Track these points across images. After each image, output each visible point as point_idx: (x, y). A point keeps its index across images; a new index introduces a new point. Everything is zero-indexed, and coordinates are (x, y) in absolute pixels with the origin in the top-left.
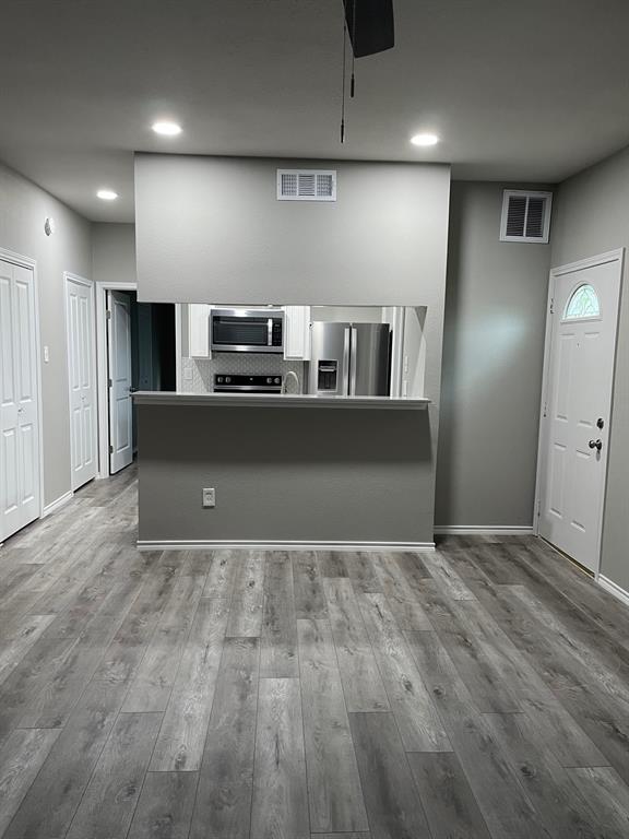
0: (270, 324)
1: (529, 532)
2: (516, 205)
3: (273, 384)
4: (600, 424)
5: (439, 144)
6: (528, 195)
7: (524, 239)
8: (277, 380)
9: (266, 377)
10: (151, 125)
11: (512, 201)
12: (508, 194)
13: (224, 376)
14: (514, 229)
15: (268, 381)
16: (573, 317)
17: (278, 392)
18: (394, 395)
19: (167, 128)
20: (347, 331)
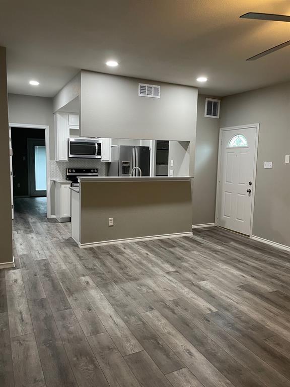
0: (96, 145)
1: (213, 225)
2: (210, 103)
3: (94, 172)
4: (250, 184)
5: (207, 81)
6: (213, 100)
7: (212, 116)
8: (96, 171)
9: (91, 169)
10: (106, 62)
11: (208, 102)
12: (207, 100)
13: (72, 169)
14: (209, 113)
15: (92, 171)
16: (232, 146)
17: (97, 176)
18: (152, 176)
19: (112, 64)
20: (133, 149)
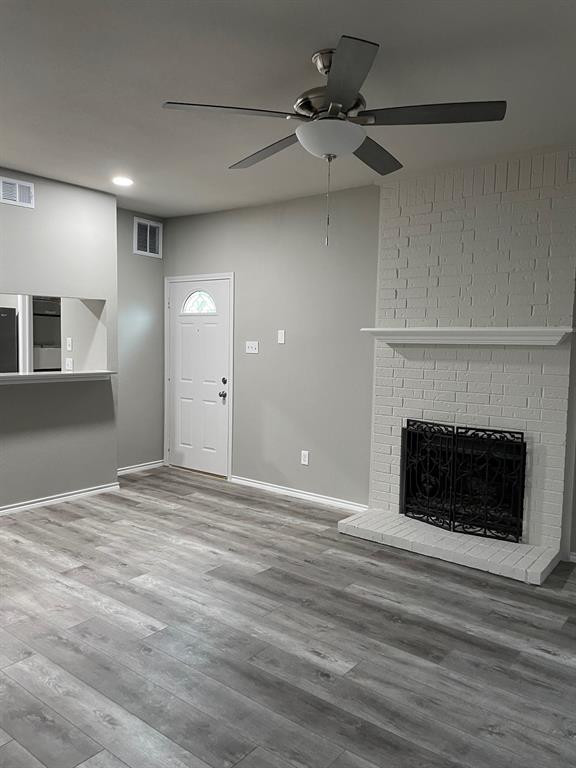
1: (161, 464)
2: (142, 228)
4: (224, 381)
6: (149, 223)
7: (148, 254)
11: (140, 225)
12: (137, 220)
14: (142, 246)
16: (190, 312)
